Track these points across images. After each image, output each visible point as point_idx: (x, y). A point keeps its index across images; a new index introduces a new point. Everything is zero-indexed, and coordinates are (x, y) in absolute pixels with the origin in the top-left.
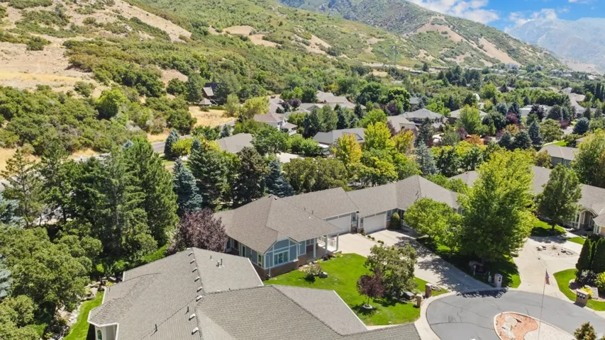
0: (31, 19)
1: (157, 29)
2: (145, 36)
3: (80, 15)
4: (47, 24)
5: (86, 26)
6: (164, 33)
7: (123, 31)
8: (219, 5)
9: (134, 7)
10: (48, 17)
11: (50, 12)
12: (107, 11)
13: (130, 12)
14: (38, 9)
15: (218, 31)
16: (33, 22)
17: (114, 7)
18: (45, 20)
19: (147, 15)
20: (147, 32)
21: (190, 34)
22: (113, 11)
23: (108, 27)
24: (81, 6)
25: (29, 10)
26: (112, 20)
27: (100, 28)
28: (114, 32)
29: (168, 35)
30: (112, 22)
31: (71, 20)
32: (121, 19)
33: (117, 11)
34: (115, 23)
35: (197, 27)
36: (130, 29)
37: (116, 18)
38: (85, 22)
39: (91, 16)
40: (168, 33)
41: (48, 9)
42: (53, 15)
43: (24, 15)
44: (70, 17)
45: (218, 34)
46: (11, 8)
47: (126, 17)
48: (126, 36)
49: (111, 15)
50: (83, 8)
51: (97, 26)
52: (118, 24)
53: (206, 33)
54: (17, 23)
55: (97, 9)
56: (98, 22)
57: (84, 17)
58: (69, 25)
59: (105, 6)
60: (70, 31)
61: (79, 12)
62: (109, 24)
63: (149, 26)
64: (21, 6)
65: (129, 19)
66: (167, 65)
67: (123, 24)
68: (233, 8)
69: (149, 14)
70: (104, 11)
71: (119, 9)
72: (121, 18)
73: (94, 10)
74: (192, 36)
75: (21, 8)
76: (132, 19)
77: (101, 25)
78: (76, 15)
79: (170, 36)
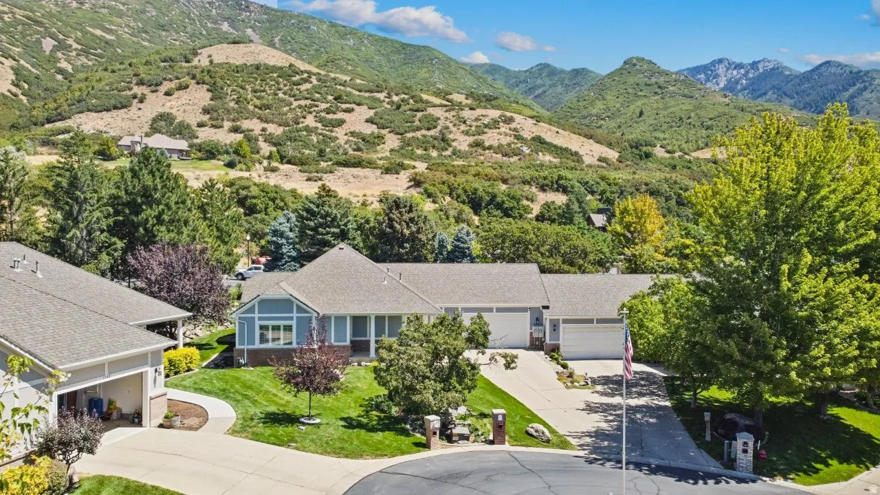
0: (409, 145)
1: (566, 150)
2: (547, 158)
3: (466, 137)
4: (425, 150)
5: (471, 149)
6: (576, 154)
7: (517, 153)
8: (689, 121)
9: (541, 124)
10: (428, 142)
11: (432, 137)
12: (502, 130)
13: (532, 131)
14: (419, 134)
15: (668, 152)
16: (410, 148)
17: (513, 125)
18: (424, 145)
19: (557, 132)
20: (551, 153)
21: (617, 155)
22: (510, 129)
23: (499, 149)
24: (471, 126)
25: (409, 135)
26: (505, 141)
27: (487, 151)
28: (505, 155)
29: (581, 157)
30: (504, 143)
31: (454, 144)
32: (518, 139)
33: (515, 130)
34: (509, 145)
35: (637, 148)
36: (526, 150)
37: (512, 138)
38: (470, 145)
39: (480, 137)
40: (581, 153)
41: (432, 132)
42: (435, 139)
43: (403, 140)
44: (454, 140)
45: (668, 155)
46: (391, 134)
47: (525, 136)
48: (520, 160)
49: (506, 135)
50: (473, 128)
51: (485, 149)
52: (513, 146)
53: (648, 155)
54: (392, 150)
55: (490, 128)
56: (487, 144)
57: (471, 139)
58: (450, 149)
59: (501, 124)
60: (450, 156)
61: (466, 133)
62: (500, 146)
63: (555, 146)
64: (401, 131)
65: (529, 138)
66: (547, 185)
67: (519, 145)
68: (710, 123)
69: (560, 131)
70: (498, 130)
71: (519, 126)
72: (518, 137)
73: (486, 130)
74: (620, 157)
75: (401, 134)
76: (533, 139)
77: (490, 148)
78: (462, 138)
79: (583, 158)
